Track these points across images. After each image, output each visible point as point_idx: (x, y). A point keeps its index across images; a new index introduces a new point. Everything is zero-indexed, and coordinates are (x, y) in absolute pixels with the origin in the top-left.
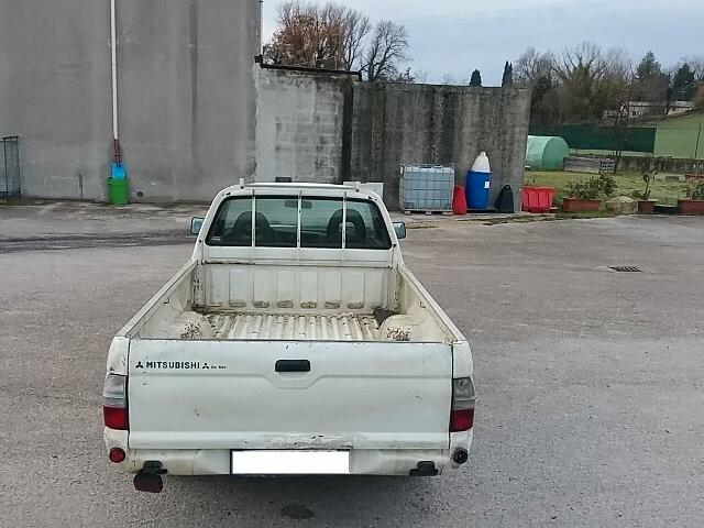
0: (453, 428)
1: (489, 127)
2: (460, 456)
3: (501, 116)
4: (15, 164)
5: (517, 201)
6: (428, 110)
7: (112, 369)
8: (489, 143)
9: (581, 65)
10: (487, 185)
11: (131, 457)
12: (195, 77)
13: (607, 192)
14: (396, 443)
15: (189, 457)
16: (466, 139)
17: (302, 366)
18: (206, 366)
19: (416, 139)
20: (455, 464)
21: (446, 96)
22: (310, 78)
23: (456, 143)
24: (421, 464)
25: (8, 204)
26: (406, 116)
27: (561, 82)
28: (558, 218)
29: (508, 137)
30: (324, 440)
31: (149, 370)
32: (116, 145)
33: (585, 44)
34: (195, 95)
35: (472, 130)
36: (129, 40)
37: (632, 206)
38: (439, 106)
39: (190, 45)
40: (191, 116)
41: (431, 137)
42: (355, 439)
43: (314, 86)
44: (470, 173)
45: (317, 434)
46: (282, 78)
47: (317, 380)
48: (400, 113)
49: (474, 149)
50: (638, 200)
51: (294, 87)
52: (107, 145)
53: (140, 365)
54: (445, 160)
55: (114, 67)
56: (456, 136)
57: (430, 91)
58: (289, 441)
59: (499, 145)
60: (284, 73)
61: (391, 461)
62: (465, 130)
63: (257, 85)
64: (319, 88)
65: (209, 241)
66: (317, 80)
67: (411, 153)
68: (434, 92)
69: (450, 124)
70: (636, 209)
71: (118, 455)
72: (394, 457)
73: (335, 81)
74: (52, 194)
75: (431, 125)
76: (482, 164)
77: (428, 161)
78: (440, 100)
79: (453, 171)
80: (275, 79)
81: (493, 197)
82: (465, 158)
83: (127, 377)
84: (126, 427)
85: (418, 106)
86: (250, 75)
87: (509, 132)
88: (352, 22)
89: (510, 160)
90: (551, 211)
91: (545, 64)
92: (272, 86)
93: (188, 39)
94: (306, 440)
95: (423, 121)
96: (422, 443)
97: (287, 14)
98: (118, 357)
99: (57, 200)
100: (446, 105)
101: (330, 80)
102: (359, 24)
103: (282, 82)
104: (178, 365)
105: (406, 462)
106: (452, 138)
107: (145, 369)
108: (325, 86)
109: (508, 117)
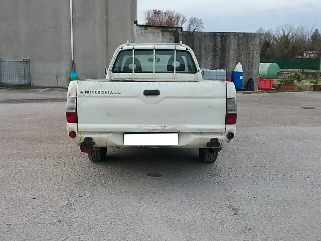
0: (227, 123)
1: (242, 51)
2: (231, 136)
3: (247, 46)
4: (28, 71)
5: (256, 85)
6: (213, 44)
7: (69, 95)
8: (242, 58)
9: (284, 34)
10: (241, 77)
11: (79, 136)
12: (107, 31)
13: (299, 81)
14: (200, 129)
15: (105, 136)
16: (231, 57)
17: (156, 93)
18: (112, 93)
19: (208, 58)
20: (228, 140)
21: (222, 37)
22: (159, 30)
23: (227, 58)
24: (212, 140)
25: (25, 89)
26: (203, 47)
27: (275, 43)
28: (275, 92)
29: (251, 56)
30: (166, 128)
31: (86, 94)
32: (73, 62)
33: (286, 25)
34: (107, 39)
35: (234, 52)
36: (78, 15)
37: (311, 87)
38: (219, 42)
39: (105, 17)
40: (105, 49)
41: (215, 56)
42: (181, 127)
43: (161, 34)
44: (234, 72)
45: (163, 125)
46: (147, 31)
47: (163, 99)
48: (201, 46)
49: (235, 62)
50: (313, 84)
51: (152, 35)
52: (69, 63)
53: (82, 92)
54: (222, 67)
55: (72, 27)
56: (226, 56)
57: (214, 35)
58: (151, 128)
59: (247, 60)
60: (147, 29)
61: (198, 138)
62: (230, 52)
63: (135, 34)
64: (163, 35)
65: (113, 71)
66: (162, 31)
67: (206, 64)
68: (216, 35)
69: (224, 50)
70: (312, 89)
71: (73, 134)
72: (199, 136)
73: (170, 31)
74: (45, 85)
75: (215, 50)
76: (239, 68)
77: (214, 67)
78: (219, 39)
79: (225, 71)
80: (143, 31)
81: (244, 83)
82: (231, 66)
83: (76, 98)
84: (76, 122)
85: (209, 42)
86: (132, 30)
87: (251, 53)
88: (178, 18)
89: (252, 66)
90: (272, 90)
91: (268, 35)
92: (142, 34)
93: (104, 14)
94: (158, 128)
95: (211, 49)
96: (212, 129)
97: (149, 16)
98: (72, 89)
99: (47, 87)
100: (222, 41)
101: (168, 31)
102: (181, 19)
103: (146, 32)
104: (99, 92)
105: (205, 139)
106: (225, 57)
107: (84, 94)
108: (165, 34)
109: (251, 46)
